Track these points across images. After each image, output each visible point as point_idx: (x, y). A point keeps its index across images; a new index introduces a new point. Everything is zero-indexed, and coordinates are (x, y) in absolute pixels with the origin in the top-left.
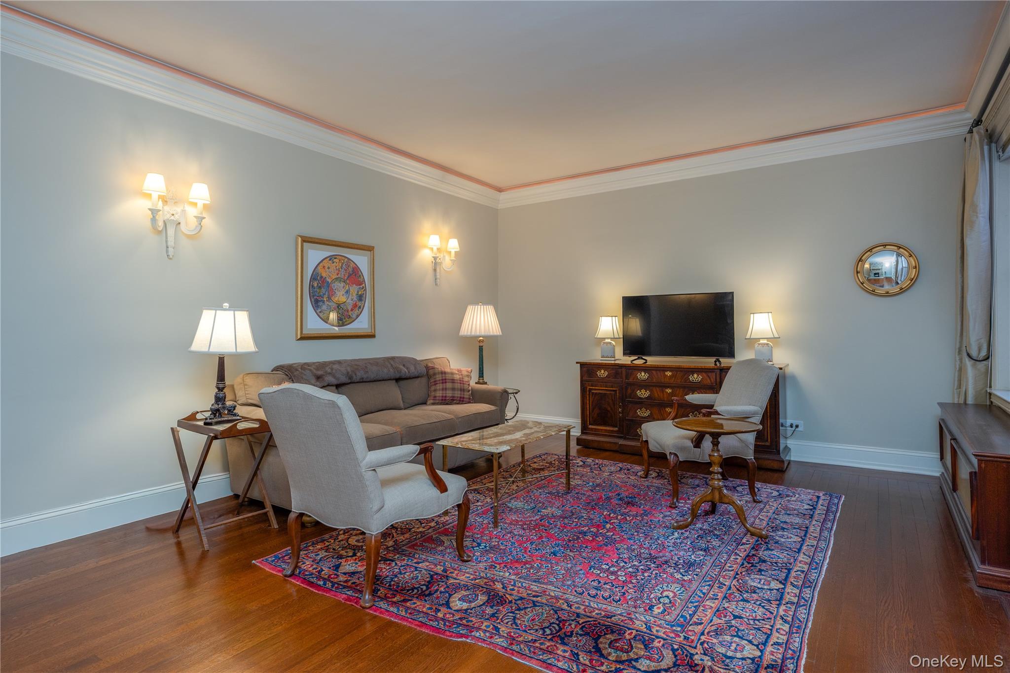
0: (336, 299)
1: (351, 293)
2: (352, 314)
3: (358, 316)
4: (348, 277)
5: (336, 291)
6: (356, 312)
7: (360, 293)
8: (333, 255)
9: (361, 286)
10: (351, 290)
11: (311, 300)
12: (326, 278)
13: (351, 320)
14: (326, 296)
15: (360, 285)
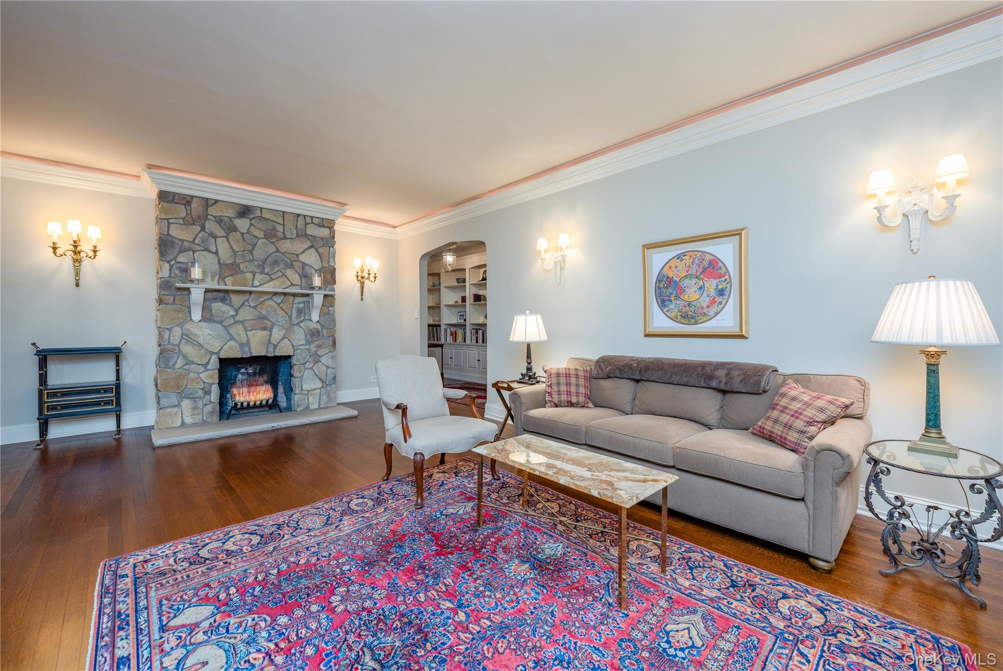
0: (686, 297)
1: (706, 288)
2: (708, 311)
3: (717, 313)
4: (702, 273)
5: (686, 289)
6: (715, 308)
7: (720, 287)
8: (682, 253)
9: (723, 279)
10: (707, 285)
11: (657, 301)
12: (673, 277)
13: (705, 318)
14: (674, 295)
15: (721, 278)
